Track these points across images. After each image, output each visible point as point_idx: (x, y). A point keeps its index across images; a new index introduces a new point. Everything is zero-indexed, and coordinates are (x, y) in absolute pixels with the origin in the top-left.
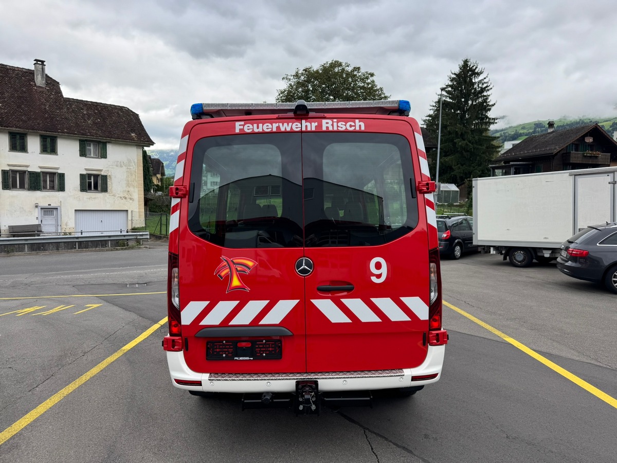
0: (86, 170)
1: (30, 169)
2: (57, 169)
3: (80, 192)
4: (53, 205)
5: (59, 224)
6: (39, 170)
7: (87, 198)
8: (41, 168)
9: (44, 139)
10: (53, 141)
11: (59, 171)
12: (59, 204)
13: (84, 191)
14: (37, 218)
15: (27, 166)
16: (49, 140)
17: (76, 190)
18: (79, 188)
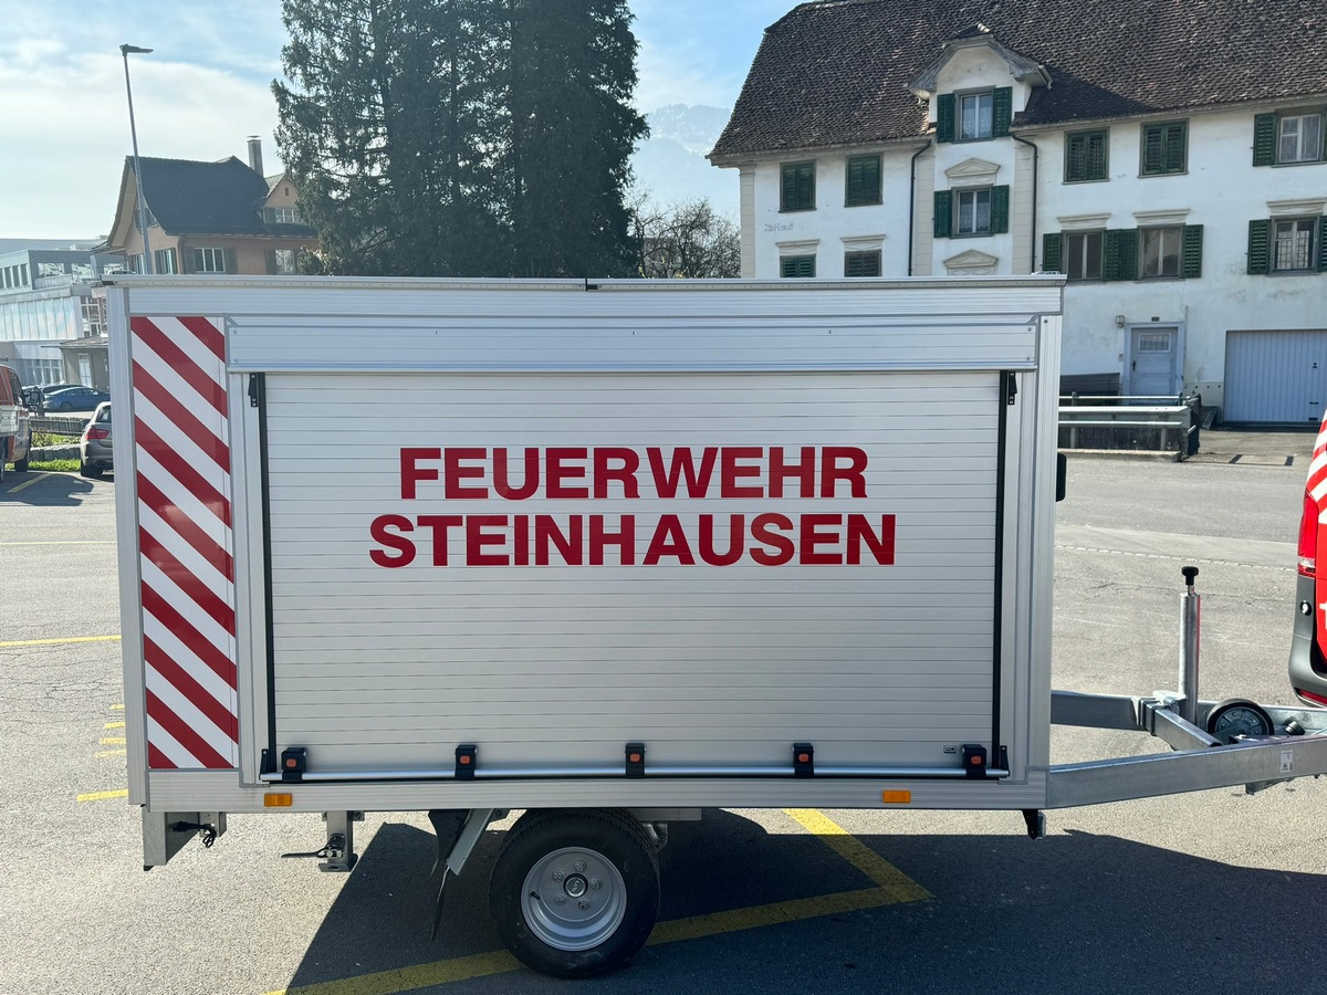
0: (1272, 205)
1: (1111, 225)
2: (1184, 213)
3: (1247, 278)
4: (1166, 318)
5: (1179, 372)
6: (1132, 224)
7: (1269, 296)
8: (1139, 216)
9: (1151, 135)
10: (1179, 134)
11: (1190, 221)
12: (1182, 317)
13: (1258, 273)
14: (1121, 356)
15: (1105, 217)
16: (1165, 133)
17: (1234, 273)
18: (1245, 266)
